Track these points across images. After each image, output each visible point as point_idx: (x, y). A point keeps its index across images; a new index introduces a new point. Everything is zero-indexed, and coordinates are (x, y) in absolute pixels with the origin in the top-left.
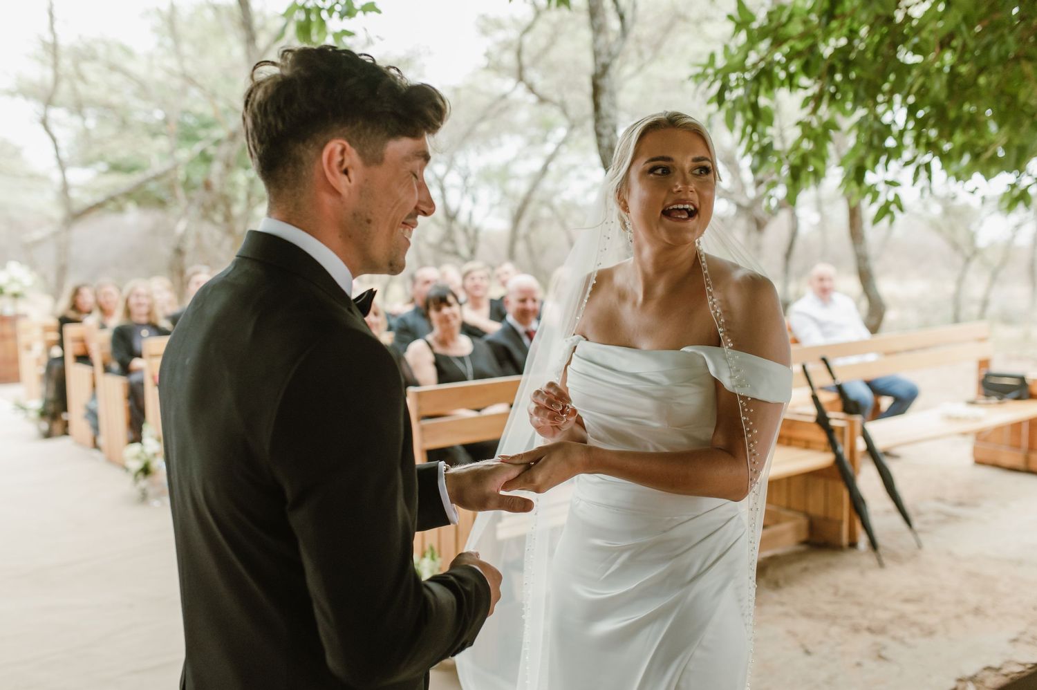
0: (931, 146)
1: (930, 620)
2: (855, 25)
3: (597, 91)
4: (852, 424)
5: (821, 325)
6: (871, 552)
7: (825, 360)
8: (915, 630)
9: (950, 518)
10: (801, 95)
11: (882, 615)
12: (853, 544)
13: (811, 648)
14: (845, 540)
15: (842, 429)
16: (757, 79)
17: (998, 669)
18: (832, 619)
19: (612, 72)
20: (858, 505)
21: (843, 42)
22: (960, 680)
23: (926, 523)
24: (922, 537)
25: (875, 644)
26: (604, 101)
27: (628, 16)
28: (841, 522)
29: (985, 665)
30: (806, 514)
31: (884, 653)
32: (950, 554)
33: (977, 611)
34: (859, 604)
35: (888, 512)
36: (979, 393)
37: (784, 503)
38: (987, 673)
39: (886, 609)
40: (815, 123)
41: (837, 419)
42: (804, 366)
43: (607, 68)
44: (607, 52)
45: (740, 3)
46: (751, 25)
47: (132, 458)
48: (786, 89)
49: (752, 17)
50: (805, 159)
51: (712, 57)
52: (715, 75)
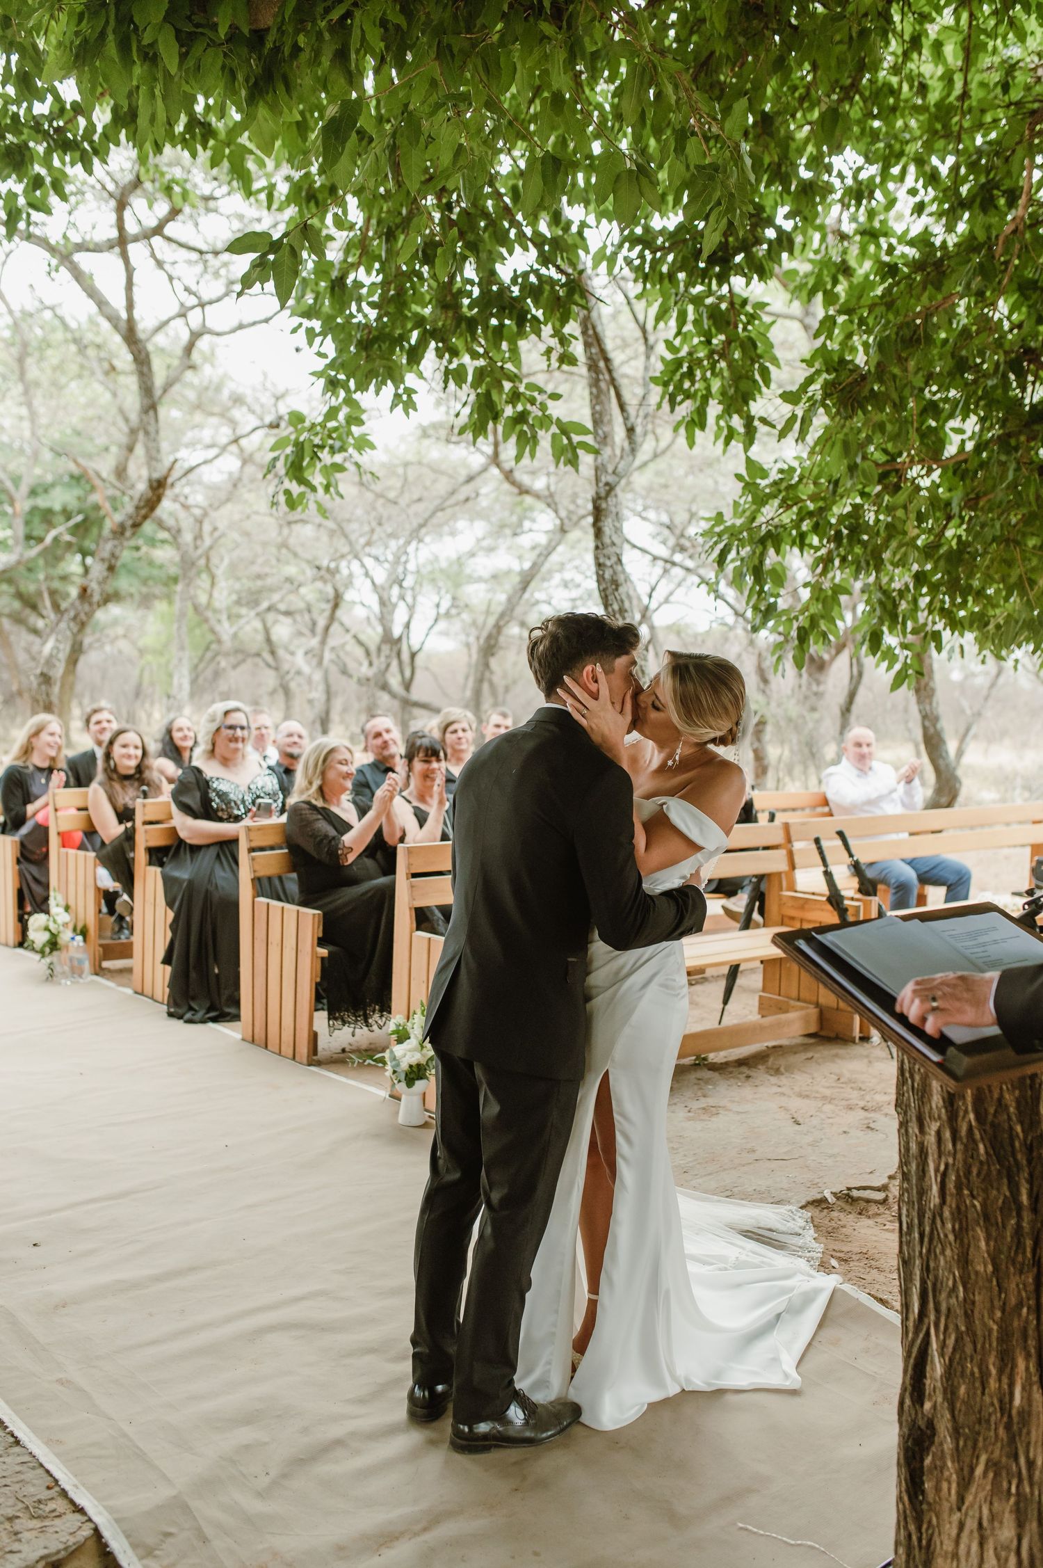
0: (944, 612)
3: (598, 513)
4: (868, 905)
6: (884, 1045)
7: (841, 834)
12: (865, 1039)
13: (800, 1120)
14: (857, 1034)
15: (856, 910)
18: (828, 1100)
19: (618, 490)
26: (608, 526)
27: (639, 430)
28: (853, 1013)
30: (817, 1005)
37: (794, 994)
39: (886, 1094)
40: (827, 585)
41: (851, 899)
42: (817, 841)
43: (610, 488)
44: (610, 470)
45: (749, 461)
46: (763, 483)
47: (36, 930)
48: (796, 550)
49: (764, 474)
50: (813, 621)
51: (719, 517)
52: (720, 535)
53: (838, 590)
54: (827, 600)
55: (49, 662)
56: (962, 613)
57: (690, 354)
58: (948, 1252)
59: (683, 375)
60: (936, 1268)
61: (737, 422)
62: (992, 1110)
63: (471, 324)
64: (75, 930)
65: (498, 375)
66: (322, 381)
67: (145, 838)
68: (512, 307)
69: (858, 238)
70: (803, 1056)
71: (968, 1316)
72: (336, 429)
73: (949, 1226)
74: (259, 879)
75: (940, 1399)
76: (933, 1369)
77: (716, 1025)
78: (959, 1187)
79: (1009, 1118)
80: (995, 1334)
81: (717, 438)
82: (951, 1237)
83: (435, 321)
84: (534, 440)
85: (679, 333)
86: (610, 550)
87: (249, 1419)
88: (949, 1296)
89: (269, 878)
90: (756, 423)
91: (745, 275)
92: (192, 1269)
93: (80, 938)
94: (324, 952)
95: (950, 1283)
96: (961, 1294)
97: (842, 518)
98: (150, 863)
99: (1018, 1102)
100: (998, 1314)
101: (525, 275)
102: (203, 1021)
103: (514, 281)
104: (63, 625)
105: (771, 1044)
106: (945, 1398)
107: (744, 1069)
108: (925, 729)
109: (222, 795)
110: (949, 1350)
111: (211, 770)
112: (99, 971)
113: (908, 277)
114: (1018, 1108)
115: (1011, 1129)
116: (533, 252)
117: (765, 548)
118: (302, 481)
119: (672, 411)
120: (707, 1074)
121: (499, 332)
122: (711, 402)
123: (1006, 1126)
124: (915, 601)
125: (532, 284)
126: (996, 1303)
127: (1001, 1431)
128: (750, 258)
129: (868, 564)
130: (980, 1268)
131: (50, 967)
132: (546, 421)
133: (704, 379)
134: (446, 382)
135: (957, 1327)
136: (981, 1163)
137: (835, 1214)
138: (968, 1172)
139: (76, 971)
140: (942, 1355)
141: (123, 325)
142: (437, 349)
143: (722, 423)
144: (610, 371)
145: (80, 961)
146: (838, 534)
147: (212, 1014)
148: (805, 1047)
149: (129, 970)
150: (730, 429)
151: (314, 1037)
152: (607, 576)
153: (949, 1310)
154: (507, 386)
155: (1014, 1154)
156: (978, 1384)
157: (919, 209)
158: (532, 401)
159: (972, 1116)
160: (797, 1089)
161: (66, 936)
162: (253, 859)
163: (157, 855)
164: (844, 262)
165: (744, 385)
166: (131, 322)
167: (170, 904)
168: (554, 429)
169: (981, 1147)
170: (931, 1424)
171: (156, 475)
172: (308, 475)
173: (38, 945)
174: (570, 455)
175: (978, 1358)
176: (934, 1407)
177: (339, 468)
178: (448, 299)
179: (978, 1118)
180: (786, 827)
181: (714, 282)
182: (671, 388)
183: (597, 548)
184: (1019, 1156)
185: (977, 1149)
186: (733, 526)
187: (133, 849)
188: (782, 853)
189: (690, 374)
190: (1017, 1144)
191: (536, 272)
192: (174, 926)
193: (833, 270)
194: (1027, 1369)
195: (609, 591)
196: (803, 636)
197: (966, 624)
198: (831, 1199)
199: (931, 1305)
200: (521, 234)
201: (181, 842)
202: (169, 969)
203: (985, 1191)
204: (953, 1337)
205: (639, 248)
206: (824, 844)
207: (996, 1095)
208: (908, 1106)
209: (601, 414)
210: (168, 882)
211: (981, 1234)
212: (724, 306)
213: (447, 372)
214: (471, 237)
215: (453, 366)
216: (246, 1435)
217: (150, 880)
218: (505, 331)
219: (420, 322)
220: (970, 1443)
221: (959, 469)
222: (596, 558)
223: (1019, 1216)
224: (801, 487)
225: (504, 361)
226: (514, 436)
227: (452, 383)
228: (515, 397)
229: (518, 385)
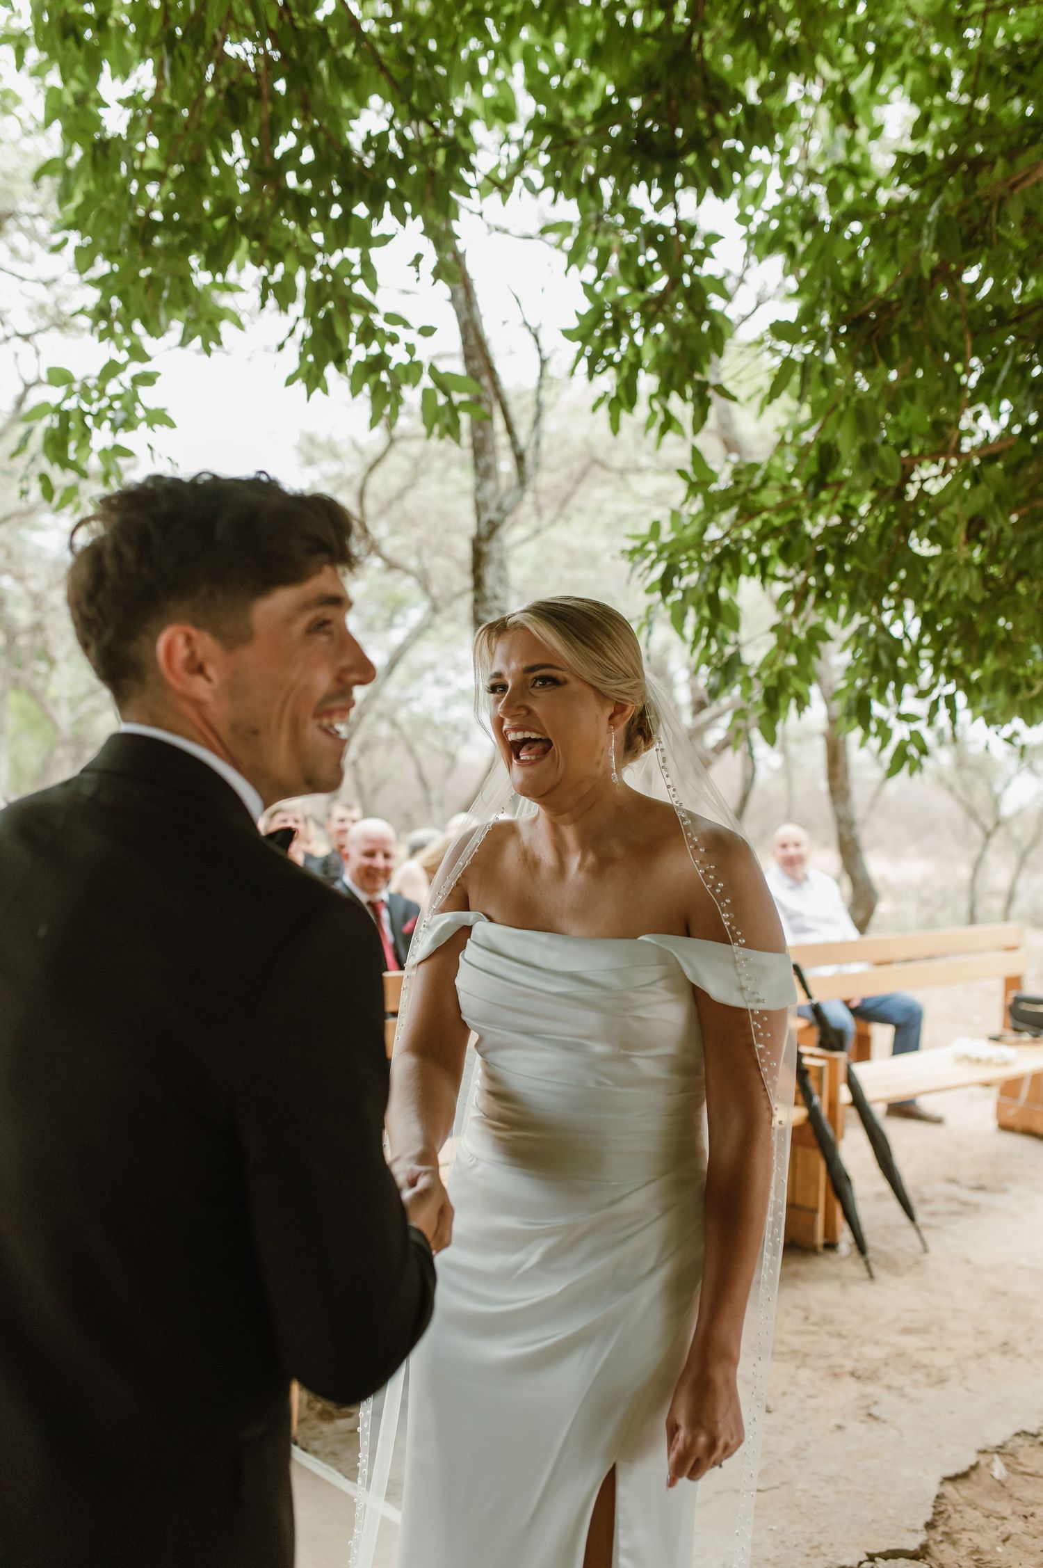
0: (953, 671)
1: (941, 1360)
2: (853, 500)
3: (479, 559)
4: (833, 1063)
6: (856, 1254)
8: (919, 1375)
9: (966, 1209)
10: (776, 588)
11: (874, 1353)
12: (831, 1246)
13: (770, 1402)
14: (820, 1239)
15: (821, 1069)
16: (718, 561)
17: (1035, 1436)
18: (800, 1357)
19: (502, 532)
20: (839, 1184)
21: (836, 520)
22: (983, 1452)
23: (933, 1214)
24: (926, 1234)
25: (864, 1396)
26: (489, 575)
27: (529, 457)
28: (814, 1211)
29: (1017, 1430)
31: (874, 1410)
32: (967, 1261)
33: (1006, 1348)
34: (840, 1335)
35: (879, 1196)
36: (1005, 1026)
38: (1019, 1441)
39: (877, 1343)
40: (797, 629)
41: (811, 1055)
43: (494, 527)
44: (495, 505)
45: (695, 455)
46: (713, 487)
48: (756, 579)
49: (713, 475)
51: (656, 529)
52: (657, 555)
53: (815, 635)
54: (802, 649)
59: (606, 333)
65: (343, 298)
68: (364, 185)
72: (118, 395)
81: (649, 425)
84: (397, 396)
85: (599, 278)
90: (711, 393)
91: (695, 186)
101: (383, 137)
103: (367, 145)
108: (840, 835)
117: (719, 574)
118: (65, 464)
119: (591, 379)
121: (344, 224)
122: (641, 373)
125: (393, 156)
132: (414, 369)
134: (264, 297)
142: (251, 251)
143: (657, 407)
144: (495, 385)
150: (667, 412)
158: (394, 339)
168: (427, 381)
172: (75, 455)
174: (447, 419)
177: (122, 451)
182: (588, 350)
186: (676, 541)
189: (616, 332)
191: (399, 135)
213: (266, 285)
215: (276, 278)
218: (353, 225)
224: (765, 491)
225: (354, 279)
226: (366, 389)
227: (272, 302)
228: (368, 334)
229: (372, 316)
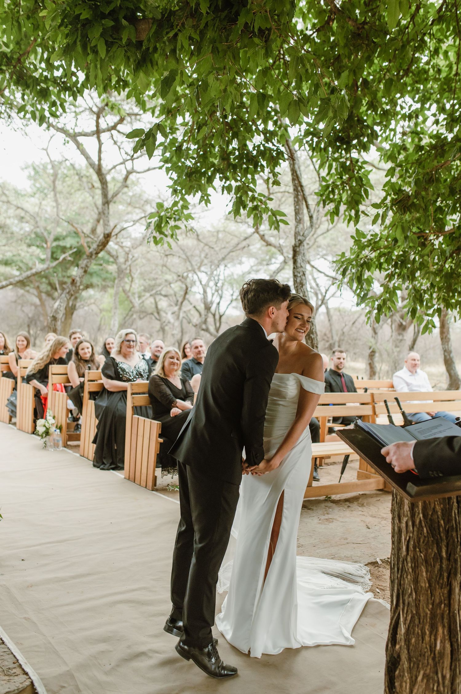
3: (295, 253)
5: (408, 384)
7: (396, 399)
10: (384, 273)
13: (370, 527)
16: (362, 266)
19: (305, 243)
26: (299, 259)
27: (315, 216)
40: (391, 285)
42: (385, 401)
43: (301, 242)
44: (301, 234)
45: (357, 230)
46: (363, 240)
47: (40, 426)
48: (378, 270)
49: (364, 236)
50: (384, 302)
51: (343, 253)
52: (343, 262)
53: (395, 288)
54: (391, 292)
55: (56, 311)
56: (453, 301)
57: (333, 183)
58: (409, 577)
59: (330, 192)
60: (404, 584)
61: (353, 213)
62: (430, 513)
63: (235, 167)
64: (57, 427)
65: (246, 189)
66: (171, 190)
67: (88, 388)
68: (253, 160)
69: (410, 134)
70: (375, 499)
71: (417, 607)
72: (177, 211)
73: (410, 565)
74: (136, 407)
75: (403, 644)
76: (401, 630)
77: (337, 483)
78: (414, 547)
79: (438, 517)
80: (429, 615)
81: (344, 220)
82: (410, 570)
83: (219, 165)
84: (261, 217)
85: (328, 174)
86: (300, 270)
87: (105, 640)
88: (409, 597)
89: (141, 407)
90: (360, 213)
91: (357, 149)
92: (89, 574)
93: (58, 431)
94: (161, 440)
95: (410, 591)
96: (414, 597)
97: (398, 256)
98: (90, 399)
99: (442, 510)
100: (431, 606)
101: (259, 146)
102: (108, 469)
103: (254, 149)
104: (63, 295)
105: (361, 493)
106: (405, 644)
107: (348, 503)
108: (445, 356)
109: (123, 370)
110: (408, 622)
111: (119, 359)
112: (66, 446)
113: (429, 151)
114: (442, 513)
115: (439, 522)
116: (262, 136)
117: (363, 268)
118: (161, 233)
119: (324, 207)
120: (330, 504)
121: (246, 171)
122: (342, 204)
123: (436, 520)
124: (431, 295)
125: (261, 150)
126: (430, 601)
127: (430, 661)
128: (360, 142)
129: (408, 277)
130: (423, 585)
131: (45, 443)
132: (267, 209)
133: (339, 194)
134: (223, 191)
135: (412, 612)
136: (425, 537)
137: (381, 569)
138: (419, 541)
139: (56, 445)
140: (405, 624)
141: (96, 167)
142: (220, 177)
143: (347, 213)
144: (302, 191)
145: (58, 441)
146: (396, 263)
147: (113, 466)
148: (377, 495)
149: (78, 446)
150: (350, 216)
151: (155, 478)
152: (298, 281)
153: (409, 603)
154: (250, 194)
155: (440, 534)
156: (420, 638)
157: (437, 122)
158: (261, 201)
159: (421, 515)
160: (370, 513)
161: (53, 429)
162: (133, 398)
163: (93, 395)
164: (404, 145)
165: (357, 197)
166: (100, 165)
167: (97, 417)
168: (270, 213)
169: (425, 529)
170: (399, 656)
171: (107, 232)
172: (164, 230)
173: (40, 433)
174: (276, 225)
175: (421, 626)
176: (400, 648)
177: (177, 227)
178: (225, 156)
179: (424, 516)
180: (372, 395)
181: (343, 152)
182: (324, 198)
183: (294, 268)
184: (442, 535)
185: (423, 530)
186: (349, 259)
187: (83, 392)
188: (370, 407)
189: (333, 192)
190: (441, 529)
191: (264, 145)
192: (98, 427)
193: (399, 148)
194: (443, 633)
195: (299, 287)
196: (380, 308)
197: (454, 306)
198: (380, 562)
199: (401, 601)
200: (257, 129)
201: (104, 389)
202: (95, 445)
203: (427, 550)
204: (410, 616)
205: (311, 137)
206: (389, 404)
207: (432, 506)
208: (394, 510)
209: (298, 210)
210: (97, 407)
211: (424, 569)
212: (348, 163)
213: (223, 187)
214: (235, 130)
215: (226, 185)
216: (103, 647)
217: (89, 406)
218: (249, 170)
219: (213, 165)
220: (416, 666)
221: (451, 237)
222: (294, 273)
223: (441, 562)
224: (380, 242)
225: (249, 183)
226: (252, 216)
227: (225, 192)
228: (253, 199)
229: (255, 194)
